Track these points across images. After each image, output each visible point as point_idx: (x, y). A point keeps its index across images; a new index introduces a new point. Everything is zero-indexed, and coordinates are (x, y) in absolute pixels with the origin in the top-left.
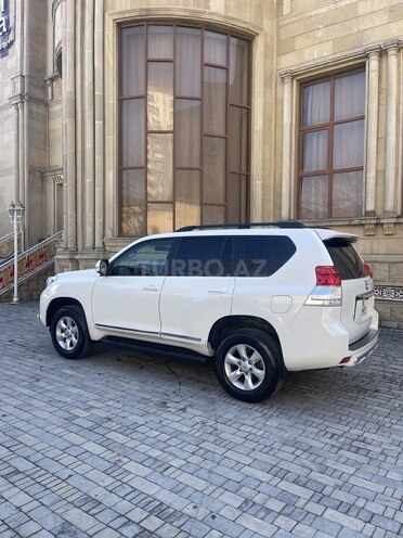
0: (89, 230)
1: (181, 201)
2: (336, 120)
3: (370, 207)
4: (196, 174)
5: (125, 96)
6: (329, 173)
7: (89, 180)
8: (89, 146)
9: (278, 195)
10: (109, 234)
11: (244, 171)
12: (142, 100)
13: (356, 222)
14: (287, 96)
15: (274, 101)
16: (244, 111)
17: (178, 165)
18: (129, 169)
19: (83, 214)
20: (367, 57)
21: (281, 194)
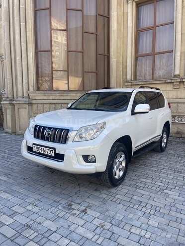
0: (20, 87)
1: (72, 76)
2: (157, 24)
3: (177, 72)
4: (80, 55)
5: (38, 8)
6: (153, 54)
7: (18, 58)
8: (17, 37)
9: (125, 67)
10: (31, 89)
11: (106, 53)
12: (48, 11)
13: (169, 81)
14: (130, 10)
15: (122, 14)
16: (106, 19)
17: (70, 49)
18: (42, 52)
19: (16, 78)
21: (126, 66)
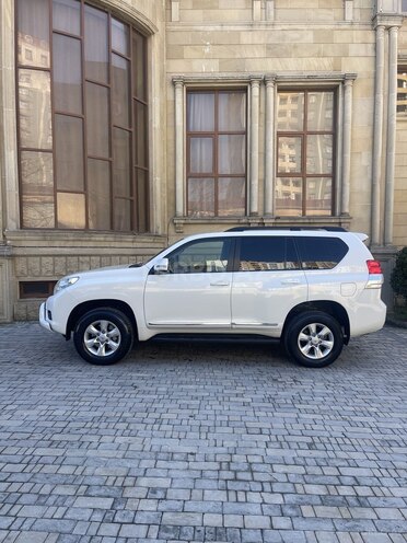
2: (220, 130)
3: (254, 209)
6: (215, 177)
10: (11, 225)
14: (179, 100)
15: (165, 102)
20: (250, 83)
